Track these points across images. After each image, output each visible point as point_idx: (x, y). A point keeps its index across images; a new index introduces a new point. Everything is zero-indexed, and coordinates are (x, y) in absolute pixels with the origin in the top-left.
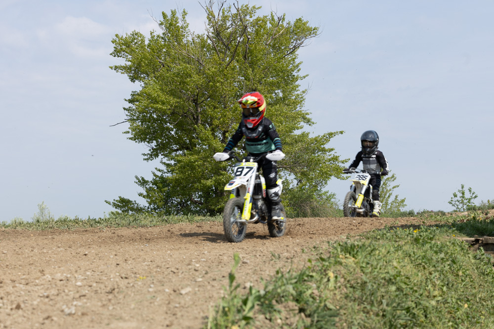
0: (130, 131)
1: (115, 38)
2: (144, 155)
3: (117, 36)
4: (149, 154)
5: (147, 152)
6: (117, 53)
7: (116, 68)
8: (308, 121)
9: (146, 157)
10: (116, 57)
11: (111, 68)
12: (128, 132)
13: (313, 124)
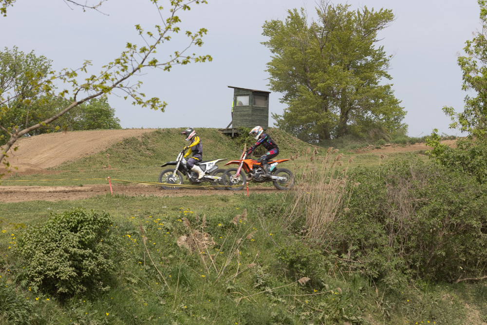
0: (271, 84)
1: (265, 23)
2: (280, 99)
3: (266, 22)
4: (283, 99)
5: (282, 97)
6: (266, 33)
7: (265, 43)
8: (389, 77)
9: (281, 101)
10: (265, 36)
11: (262, 43)
12: (269, 85)
13: (392, 78)
